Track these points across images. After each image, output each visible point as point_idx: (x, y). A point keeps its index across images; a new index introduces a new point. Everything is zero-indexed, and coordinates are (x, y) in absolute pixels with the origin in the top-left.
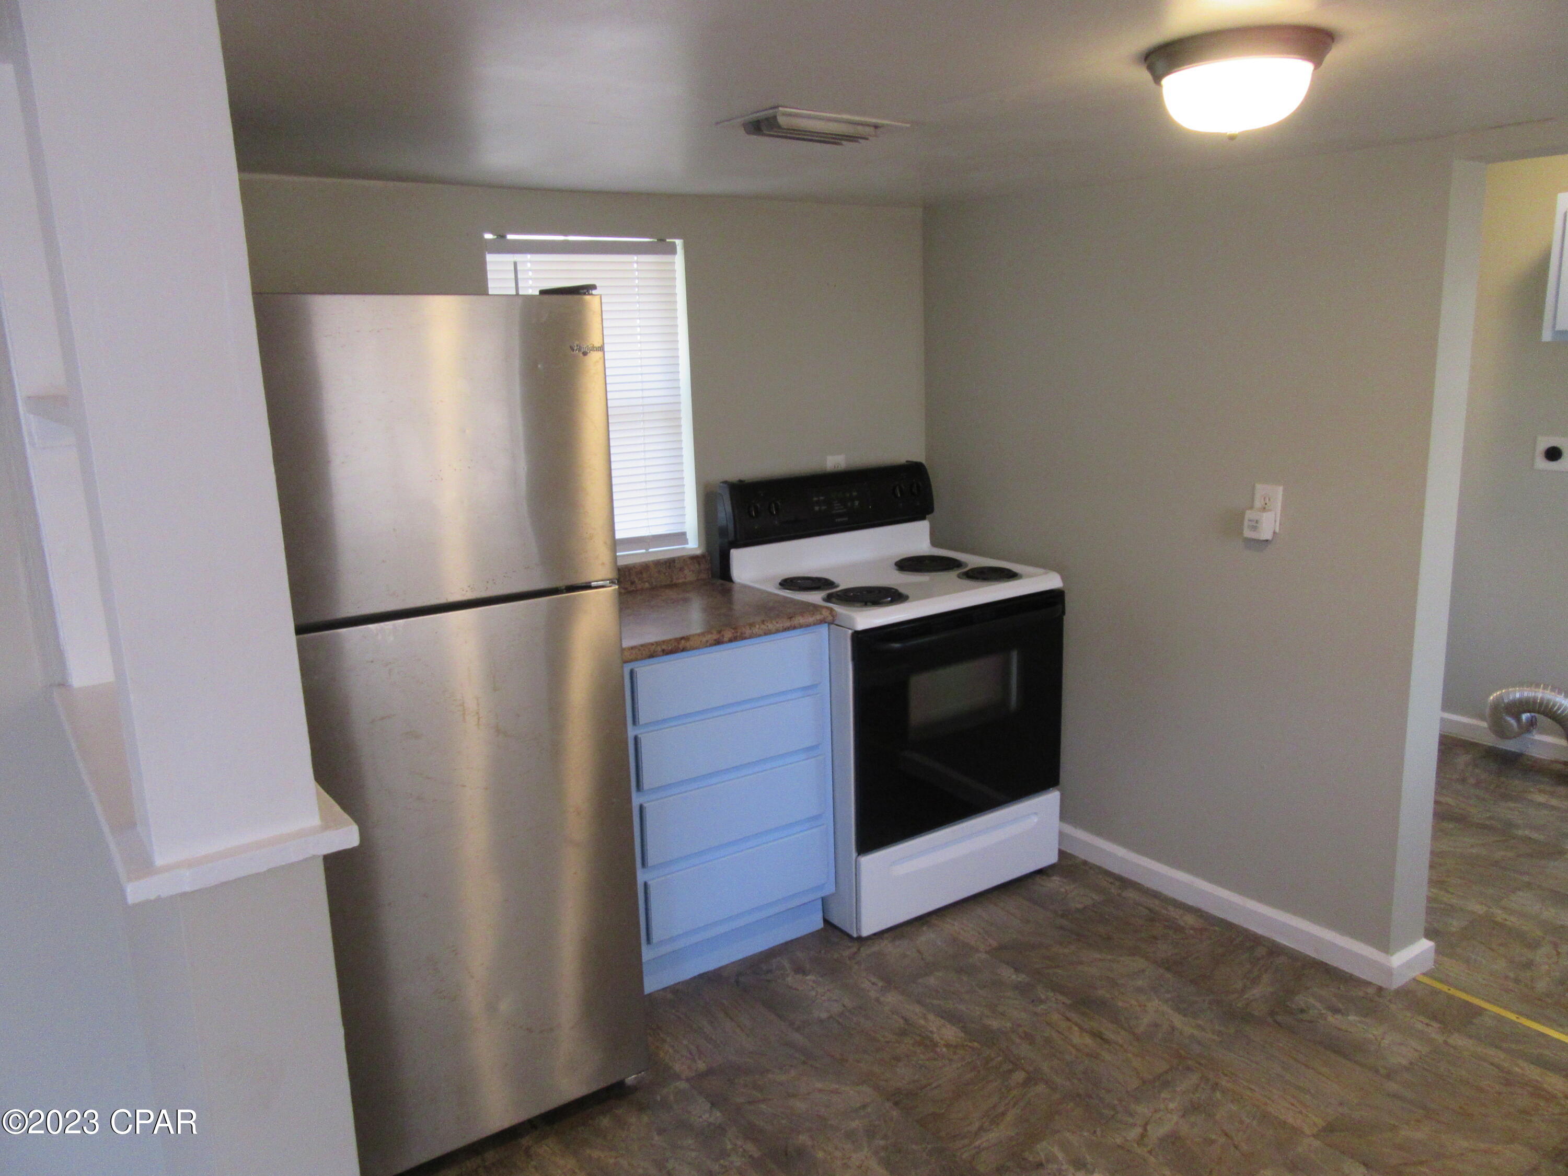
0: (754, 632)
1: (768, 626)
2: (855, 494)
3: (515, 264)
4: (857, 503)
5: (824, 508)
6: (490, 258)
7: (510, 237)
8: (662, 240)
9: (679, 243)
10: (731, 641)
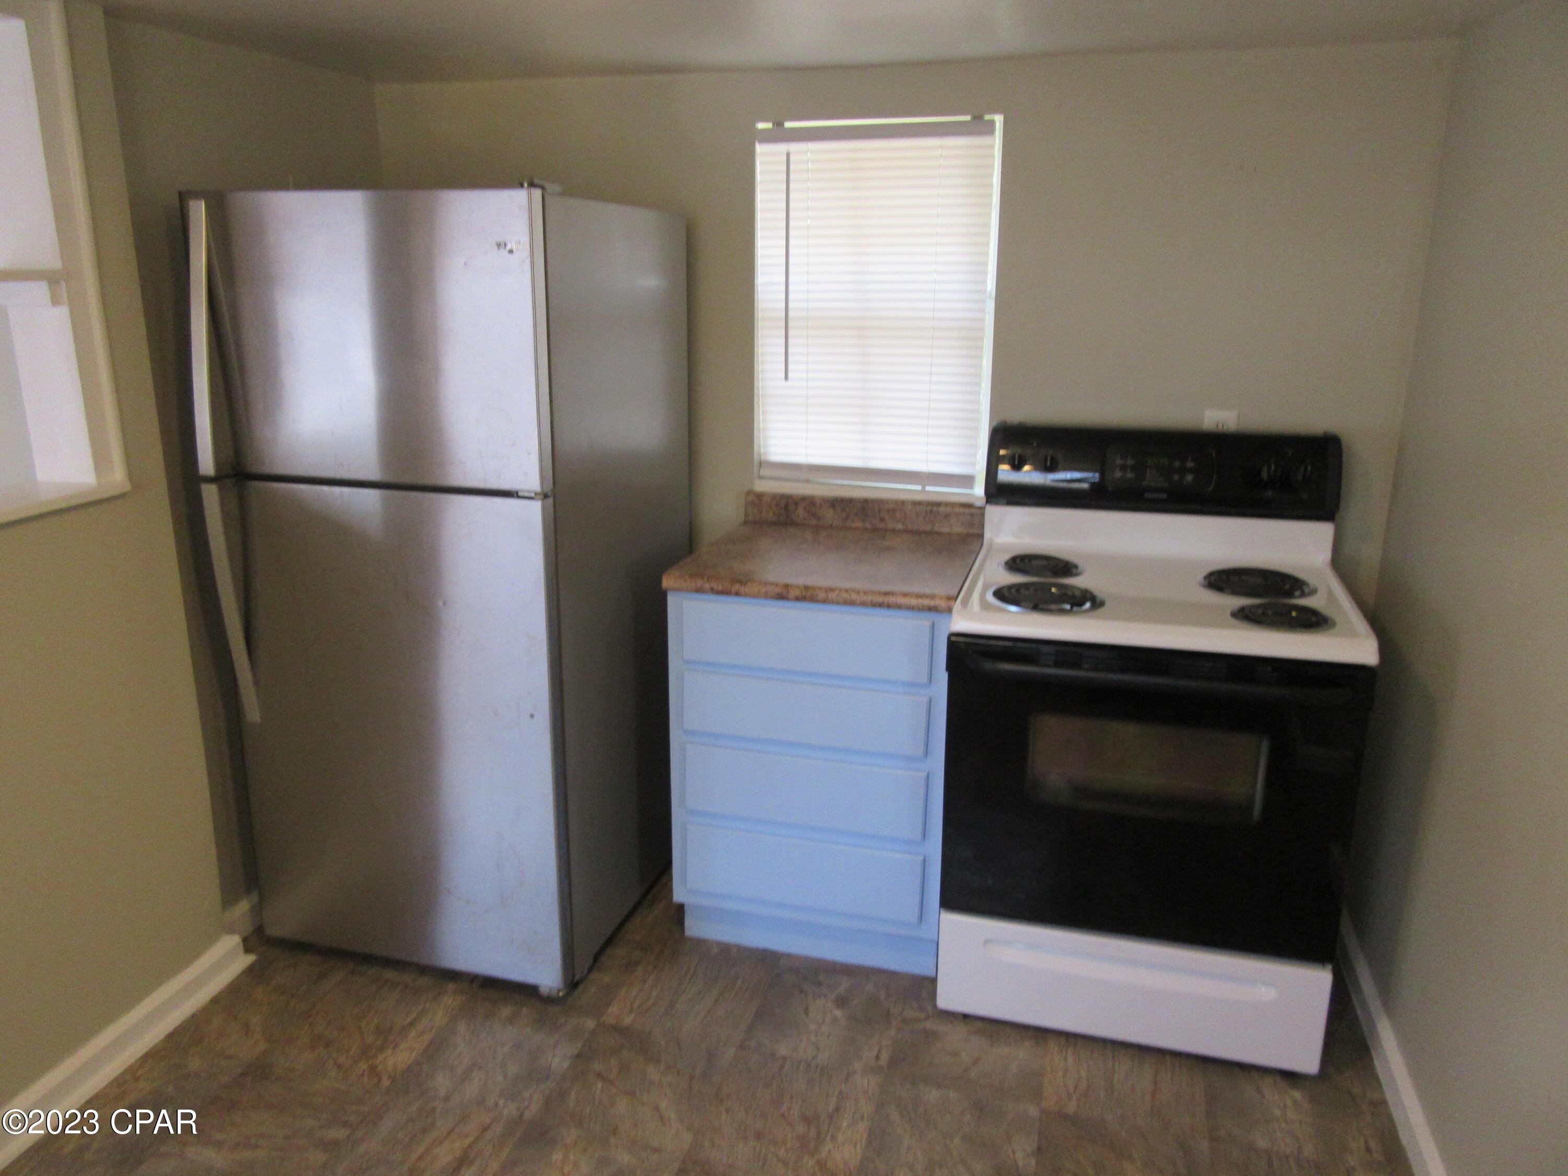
0: (830, 597)
1: (850, 595)
2: (1190, 464)
3: (788, 155)
4: (1189, 478)
5: (1130, 475)
6: (759, 148)
7: (788, 125)
8: (978, 118)
9: (999, 119)
10: (797, 599)
